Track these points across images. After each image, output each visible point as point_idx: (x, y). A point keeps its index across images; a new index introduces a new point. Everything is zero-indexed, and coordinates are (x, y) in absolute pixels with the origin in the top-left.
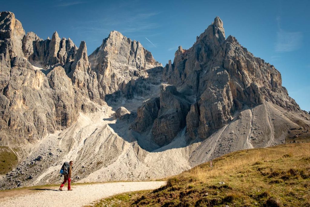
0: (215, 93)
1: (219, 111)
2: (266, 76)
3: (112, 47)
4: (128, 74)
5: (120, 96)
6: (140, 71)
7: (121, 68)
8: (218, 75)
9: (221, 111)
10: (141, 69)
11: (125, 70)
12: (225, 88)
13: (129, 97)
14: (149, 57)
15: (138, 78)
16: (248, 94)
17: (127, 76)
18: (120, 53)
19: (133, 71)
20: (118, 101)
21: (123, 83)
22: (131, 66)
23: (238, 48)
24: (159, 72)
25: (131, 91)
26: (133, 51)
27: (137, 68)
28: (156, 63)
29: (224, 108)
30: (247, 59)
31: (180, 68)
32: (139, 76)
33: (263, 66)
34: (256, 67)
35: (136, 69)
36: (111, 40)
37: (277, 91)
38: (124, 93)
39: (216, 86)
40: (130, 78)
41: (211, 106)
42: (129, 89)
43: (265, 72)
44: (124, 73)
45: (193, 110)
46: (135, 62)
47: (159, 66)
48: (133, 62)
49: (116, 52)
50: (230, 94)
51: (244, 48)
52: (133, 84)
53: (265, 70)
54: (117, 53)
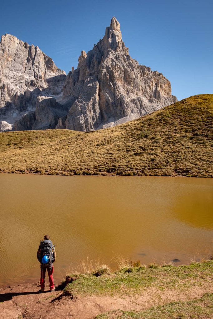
0: (81, 106)
1: (81, 124)
2: (149, 86)
3: (5, 54)
4: (23, 85)
5: (11, 108)
6: (38, 80)
7: (15, 77)
8: (89, 87)
9: (83, 125)
10: (39, 78)
11: (20, 80)
12: (92, 100)
13: (22, 109)
14: (50, 64)
15: (35, 88)
16: (116, 106)
17: (22, 86)
18: (15, 60)
19: (29, 80)
20: (8, 114)
21: (16, 94)
22: (28, 74)
23: (117, 56)
24: (61, 81)
25: (24, 103)
26: (31, 57)
27: (35, 77)
28: (58, 71)
29: (86, 121)
30: (126, 67)
31: (75, 76)
32: (37, 86)
33: (147, 75)
34: (135, 76)
35: (33, 78)
36: (3, 46)
37: (154, 101)
38: (16, 106)
39: (83, 99)
40: (25, 89)
41: (74, 119)
42: (22, 101)
43: (149, 81)
44: (19, 83)
45: (60, 124)
46: (33, 71)
47: (62, 74)
48: (31, 71)
49: (10, 59)
50: (97, 106)
51: (128, 55)
52: (28, 95)
53: (149, 79)
54: (11, 61)
